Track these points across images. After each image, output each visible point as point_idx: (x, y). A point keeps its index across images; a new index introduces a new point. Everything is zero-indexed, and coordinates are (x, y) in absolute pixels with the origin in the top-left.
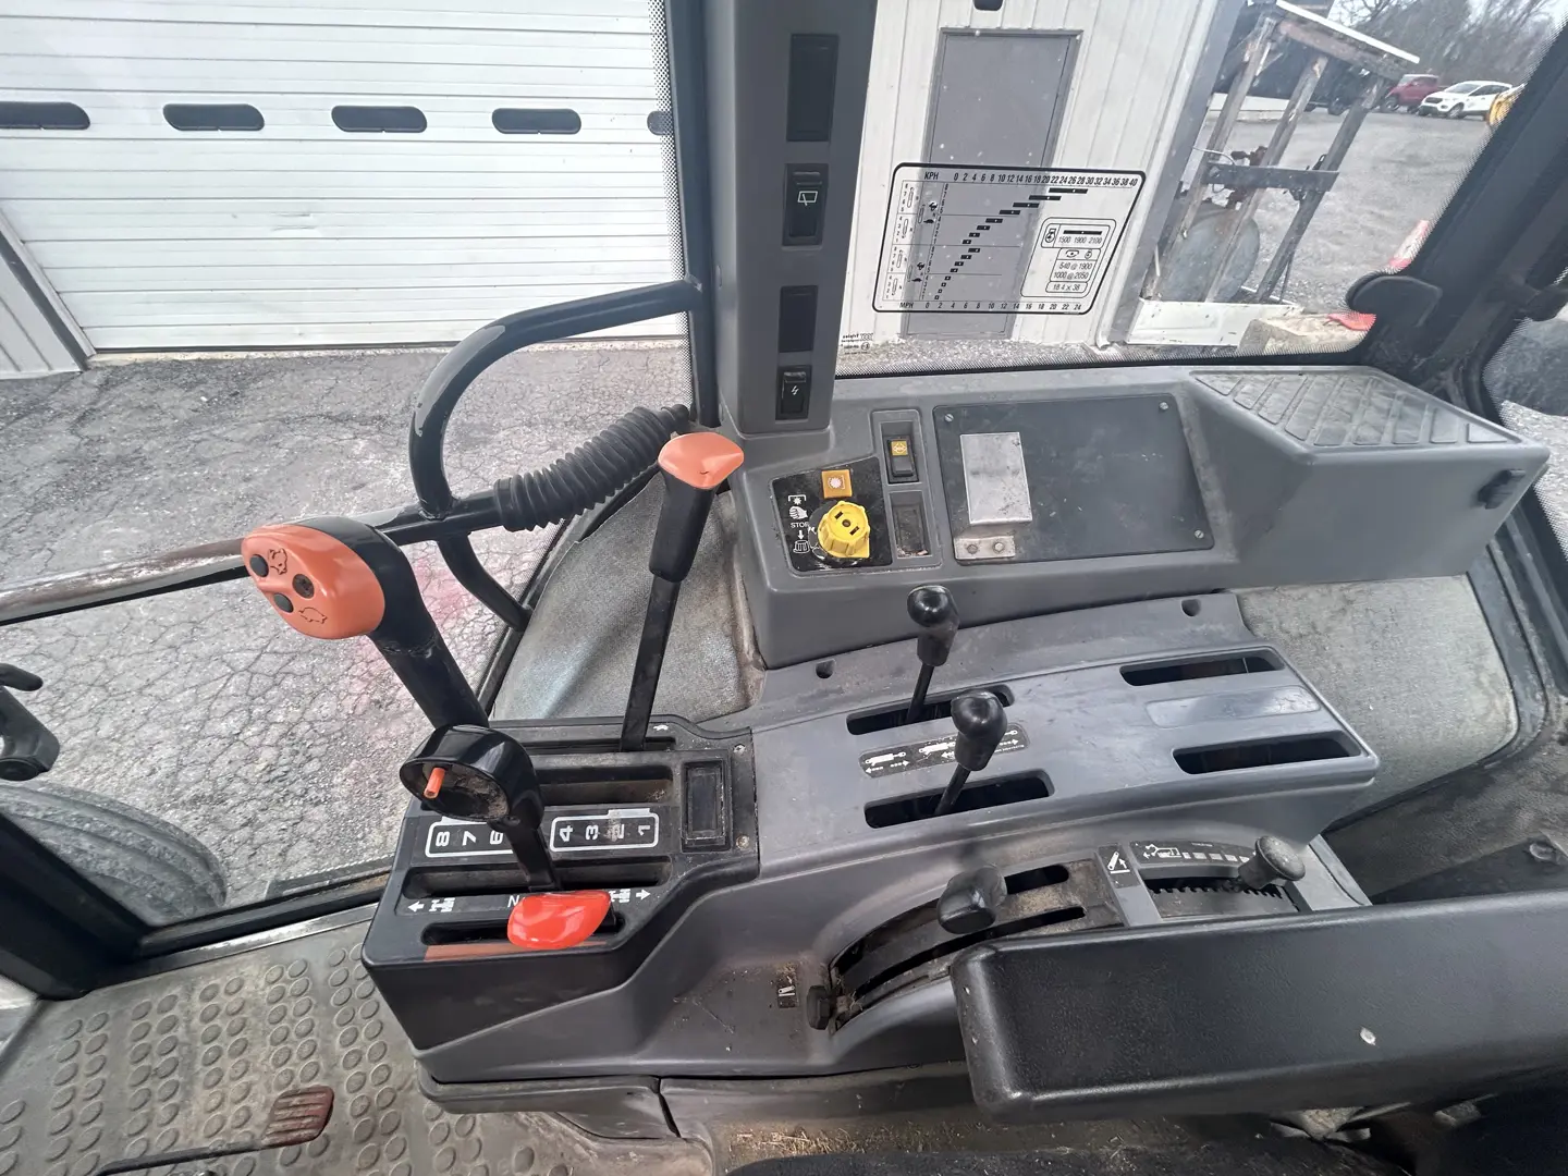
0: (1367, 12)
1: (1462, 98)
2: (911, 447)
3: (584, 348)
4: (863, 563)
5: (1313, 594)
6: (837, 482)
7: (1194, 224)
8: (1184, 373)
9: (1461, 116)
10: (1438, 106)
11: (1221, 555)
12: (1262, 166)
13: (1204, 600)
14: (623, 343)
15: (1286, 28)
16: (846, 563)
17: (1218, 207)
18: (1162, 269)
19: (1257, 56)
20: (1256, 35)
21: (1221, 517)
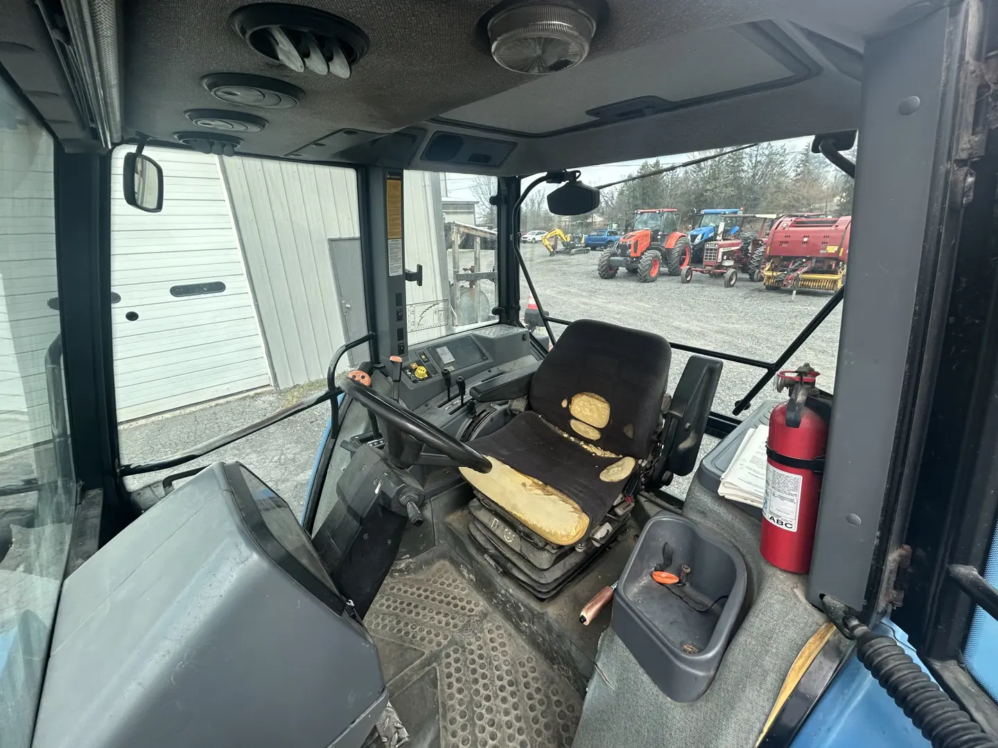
0: (489, 210)
1: (534, 236)
2: (425, 356)
3: (140, 424)
4: (427, 378)
5: (508, 364)
6: (414, 366)
7: (461, 295)
8: (470, 332)
9: (536, 242)
10: (527, 239)
11: (490, 360)
12: (475, 272)
13: (491, 369)
14: (172, 413)
15: (462, 230)
16: (423, 379)
17: (466, 288)
18: (457, 314)
19: (457, 239)
20: (453, 232)
21: (487, 354)
